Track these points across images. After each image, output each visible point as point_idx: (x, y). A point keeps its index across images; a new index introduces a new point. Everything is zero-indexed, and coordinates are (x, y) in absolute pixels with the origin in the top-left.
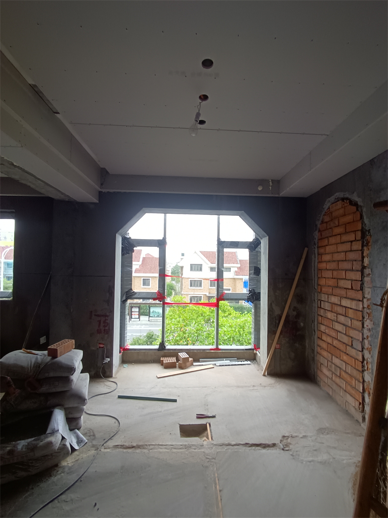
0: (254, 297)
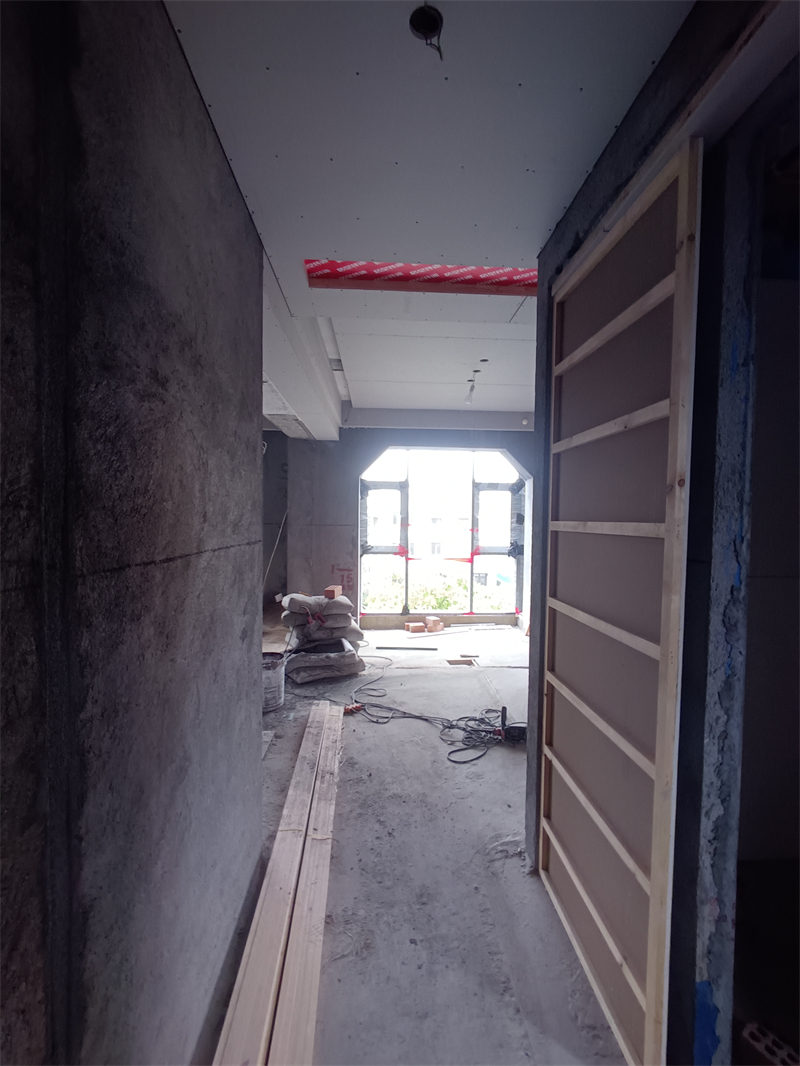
0: (516, 550)
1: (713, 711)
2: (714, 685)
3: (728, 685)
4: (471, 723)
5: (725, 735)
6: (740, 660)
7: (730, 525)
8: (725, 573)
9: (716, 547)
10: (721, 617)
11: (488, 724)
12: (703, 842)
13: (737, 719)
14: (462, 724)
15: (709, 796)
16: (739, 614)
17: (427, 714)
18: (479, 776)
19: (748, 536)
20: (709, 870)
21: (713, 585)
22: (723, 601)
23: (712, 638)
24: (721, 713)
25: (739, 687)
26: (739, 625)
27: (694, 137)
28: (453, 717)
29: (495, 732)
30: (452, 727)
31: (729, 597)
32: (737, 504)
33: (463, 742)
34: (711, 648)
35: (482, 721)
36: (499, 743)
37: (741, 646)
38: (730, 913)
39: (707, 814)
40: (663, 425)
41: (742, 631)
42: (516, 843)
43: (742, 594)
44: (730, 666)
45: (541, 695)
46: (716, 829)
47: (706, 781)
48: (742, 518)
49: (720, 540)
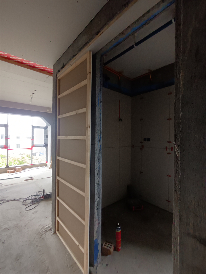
0: (46, 145)
1: (96, 177)
2: (96, 172)
3: (99, 171)
4: (33, 197)
5: (99, 182)
6: (101, 165)
7: (98, 136)
8: (98, 147)
9: (96, 141)
10: (97, 157)
11: (39, 196)
12: (95, 207)
13: (101, 178)
14: (30, 198)
15: (96, 197)
16: (101, 156)
17: (17, 198)
18: (36, 212)
19: (102, 139)
20: (97, 213)
21: (96, 150)
22: (98, 153)
23: (96, 161)
24: (98, 178)
25: (101, 171)
26: (101, 158)
27: (90, 51)
28: (26, 197)
29: (41, 198)
30: (26, 200)
31: (99, 152)
32: (100, 132)
33: (31, 203)
34: (96, 164)
35: (37, 195)
36: (43, 200)
37: (101, 162)
38: (100, 221)
39: (96, 201)
40: (85, 113)
41: (101, 159)
42: (49, 227)
43: (101, 151)
44: (99, 167)
45: (56, 183)
46: (97, 204)
47: (95, 194)
48: (101, 135)
49: (97, 140)
